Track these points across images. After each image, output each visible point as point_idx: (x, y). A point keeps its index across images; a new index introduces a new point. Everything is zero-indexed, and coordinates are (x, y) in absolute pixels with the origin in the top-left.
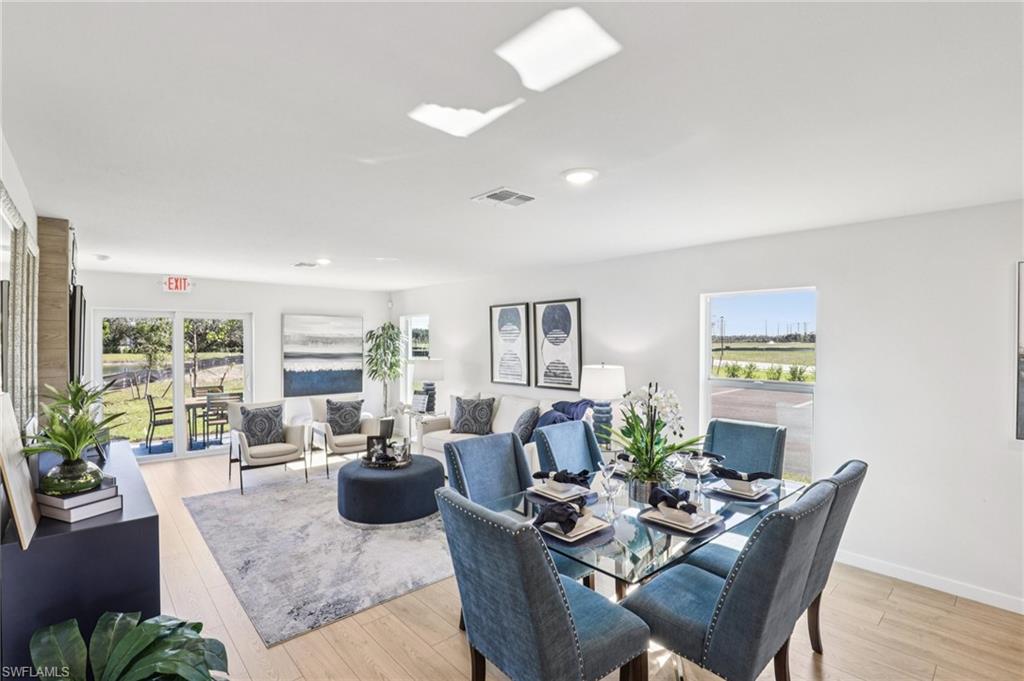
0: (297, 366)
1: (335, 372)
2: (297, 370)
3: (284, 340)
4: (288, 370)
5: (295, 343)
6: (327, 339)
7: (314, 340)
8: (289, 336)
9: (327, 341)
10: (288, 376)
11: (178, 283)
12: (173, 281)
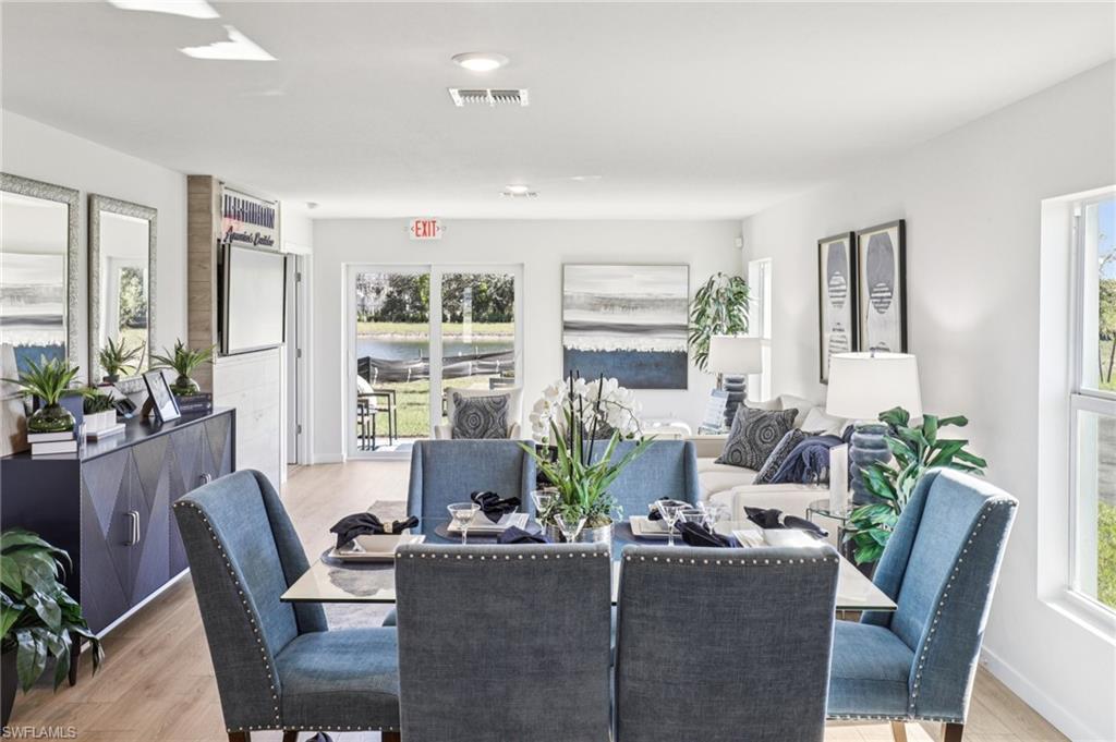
0: (584, 342)
1: (641, 353)
2: (582, 349)
3: (565, 303)
4: (569, 348)
5: (581, 307)
6: (630, 300)
7: (609, 303)
8: (571, 297)
9: (628, 304)
10: (570, 356)
11: (426, 227)
12: (420, 225)
